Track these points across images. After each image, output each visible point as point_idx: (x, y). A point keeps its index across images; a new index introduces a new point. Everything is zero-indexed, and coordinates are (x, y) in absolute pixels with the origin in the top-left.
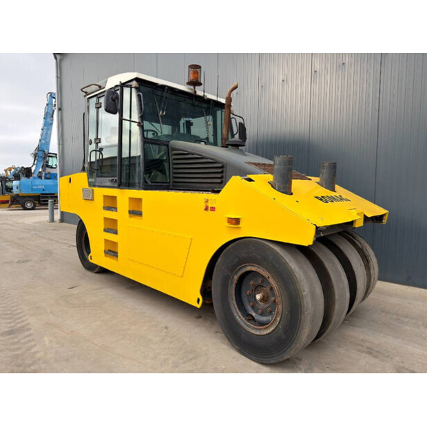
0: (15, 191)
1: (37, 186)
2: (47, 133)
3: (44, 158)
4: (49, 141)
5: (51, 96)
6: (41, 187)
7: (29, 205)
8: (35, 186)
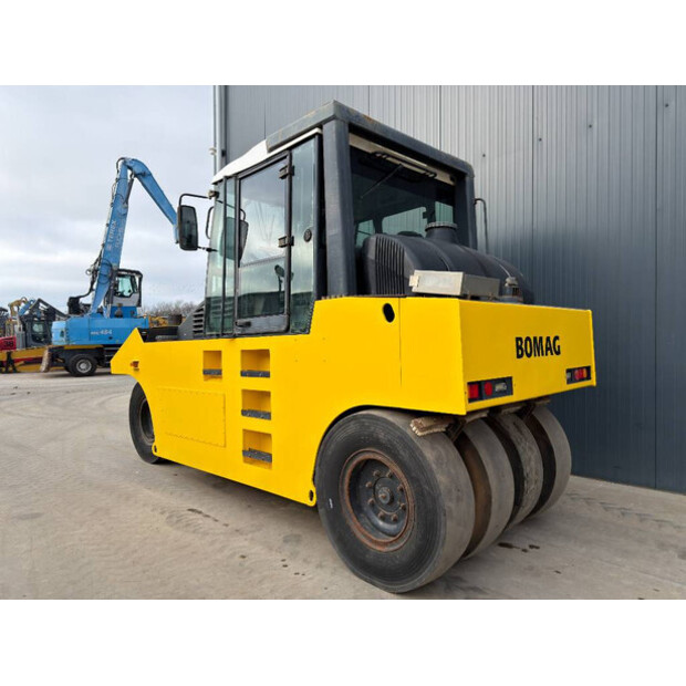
0: (57, 340)
1: (99, 330)
2: (116, 232)
3: (111, 279)
4: (121, 246)
5: (124, 163)
6: (106, 331)
7: (83, 367)
8: (94, 330)
